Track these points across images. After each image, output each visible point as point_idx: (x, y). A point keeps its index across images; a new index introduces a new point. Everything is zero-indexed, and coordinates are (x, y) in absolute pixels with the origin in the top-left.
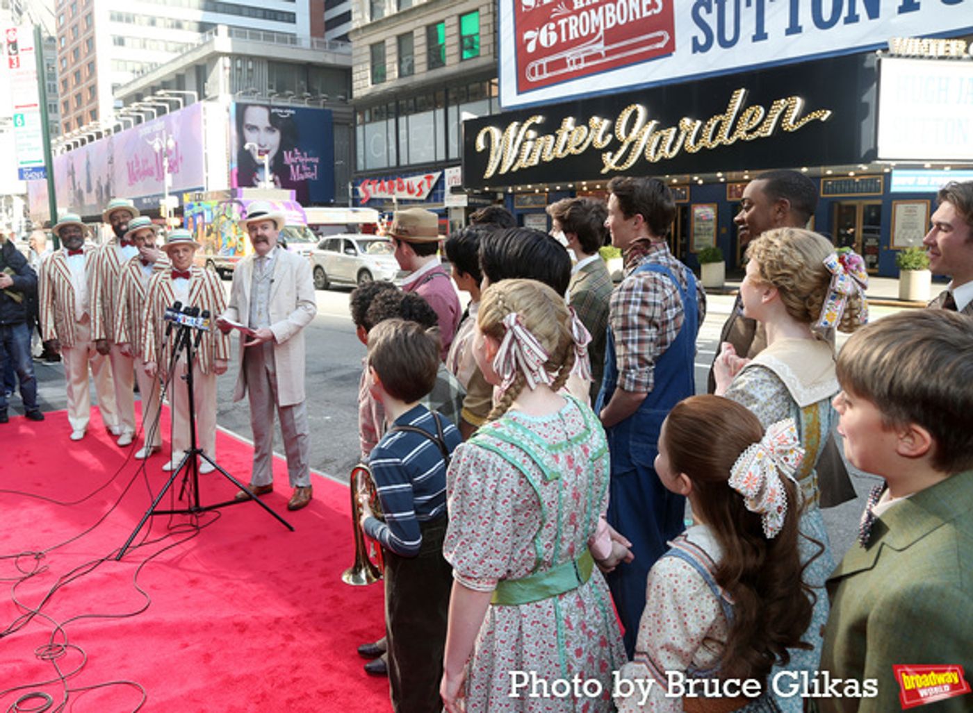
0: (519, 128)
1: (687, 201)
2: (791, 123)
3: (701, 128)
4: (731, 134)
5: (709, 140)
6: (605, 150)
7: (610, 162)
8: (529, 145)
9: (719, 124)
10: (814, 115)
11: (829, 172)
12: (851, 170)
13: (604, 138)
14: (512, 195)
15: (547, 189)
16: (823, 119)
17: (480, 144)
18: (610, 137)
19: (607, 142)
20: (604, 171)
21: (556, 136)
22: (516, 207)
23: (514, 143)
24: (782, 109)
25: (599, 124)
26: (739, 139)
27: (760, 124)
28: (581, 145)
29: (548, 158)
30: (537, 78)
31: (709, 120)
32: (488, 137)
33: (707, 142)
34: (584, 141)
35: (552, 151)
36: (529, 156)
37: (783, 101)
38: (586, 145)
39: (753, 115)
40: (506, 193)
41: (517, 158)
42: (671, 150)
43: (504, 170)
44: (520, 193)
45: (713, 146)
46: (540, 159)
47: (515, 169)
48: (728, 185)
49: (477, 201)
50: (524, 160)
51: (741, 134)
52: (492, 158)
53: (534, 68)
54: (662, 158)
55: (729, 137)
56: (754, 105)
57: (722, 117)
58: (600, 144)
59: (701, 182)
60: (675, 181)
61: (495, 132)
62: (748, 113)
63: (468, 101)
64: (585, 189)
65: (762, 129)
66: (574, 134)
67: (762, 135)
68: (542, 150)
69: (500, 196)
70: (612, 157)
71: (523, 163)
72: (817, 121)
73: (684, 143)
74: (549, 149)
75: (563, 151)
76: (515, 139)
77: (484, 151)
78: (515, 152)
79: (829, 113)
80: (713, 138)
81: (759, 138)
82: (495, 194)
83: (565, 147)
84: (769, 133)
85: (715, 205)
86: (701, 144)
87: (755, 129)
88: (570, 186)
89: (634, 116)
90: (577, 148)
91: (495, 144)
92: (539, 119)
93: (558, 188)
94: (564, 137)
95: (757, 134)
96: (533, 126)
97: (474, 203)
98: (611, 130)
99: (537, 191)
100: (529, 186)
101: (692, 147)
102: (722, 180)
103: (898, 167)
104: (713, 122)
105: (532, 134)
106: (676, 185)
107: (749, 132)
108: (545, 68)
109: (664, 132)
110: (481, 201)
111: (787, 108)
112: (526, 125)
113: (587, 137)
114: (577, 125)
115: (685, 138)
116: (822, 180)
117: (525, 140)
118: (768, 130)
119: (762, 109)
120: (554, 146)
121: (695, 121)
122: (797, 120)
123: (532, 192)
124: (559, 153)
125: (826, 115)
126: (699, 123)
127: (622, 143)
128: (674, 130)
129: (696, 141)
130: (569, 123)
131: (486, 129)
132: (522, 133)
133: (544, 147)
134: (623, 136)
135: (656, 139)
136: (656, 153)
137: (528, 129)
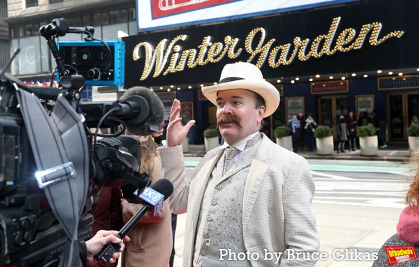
0: (168, 44)
2: (375, 40)
4: (332, 48)
5: (316, 52)
6: (237, 60)
8: (176, 56)
9: (323, 41)
10: (392, 34)
13: (235, 51)
16: (399, 36)
17: (136, 55)
18: (241, 49)
19: (238, 54)
21: (198, 50)
23: (164, 54)
24: (369, 30)
25: (231, 41)
26: (338, 51)
27: (353, 41)
28: (218, 56)
29: (191, 65)
32: (143, 50)
33: (314, 53)
34: (221, 53)
35: (195, 60)
36: (177, 64)
37: (369, 25)
38: (223, 55)
39: (347, 34)
41: (167, 65)
42: (288, 59)
43: (157, 74)
45: (320, 57)
46: (186, 66)
47: (165, 73)
50: (173, 67)
51: (339, 47)
52: (147, 65)
54: (281, 65)
55: (331, 50)
56: (347, 28)
57: (324, 36)
58: (233, 55)
61: (148, 46)
62: (344, 33)
65: (355, 44)
66: (213, 48)
67: (356, 48)
68: (187, 60)
71: (172, 69)
72: (395, 38)
73: (297, 54)
76: (165, 52)
77: (139, 60)
78: (165, 61)
79: (403, 32)
80: (319, 51)
81: (353, 50)
83: (206, 57)
84: (360, 47)
86: (310, 55)
87: (350, 44)
89: (259, 34)
90: (215, 58)
91: (149, 55)
92: (184, 37)
94: (204, 50)
95: (351, 47)
96: (179, 42)
98: (241, 44)
101: (303, 57)
104: (318, 39)
105: (178, 48)
107: (344, 46)
109: (282, 47)
111: (372, 30)
112: (174, 42)
113: (223, 50)
114: (213, 41)
115: (298, 51)
117: (173, 52)
118: (358, 44)
119: (354, 31)
120: (197, 57)
121: (305, 39)
122: (380, 37)
124: (201, 62)
125: (401, 34)
126: (307, 40)
127: (250, 55)
128: (289, 45)
130: (208, 40)
131: (140, 44)
132: (170, 47)
133: (188, 58)
134: (250, 49)
135: (275, 51)
136: (276, 61)
137: (175, 45)
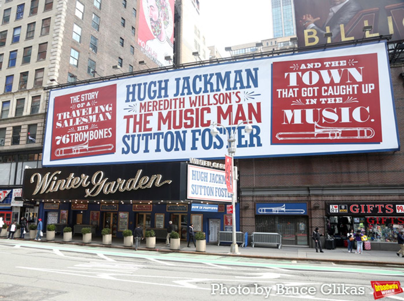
0: (51, 175)
1: (117, 210)
2: (158, 184)
3: (125, 183)
4: (136, 186)
5: (128, 188)
6: (87, 188)
7: (88, 192)
8: (54, 183)
9: (132, 182)
10: (166, 182)
11: (170, 203)
12: (177, 202)
13: (86, 183)
14: (44, 203)
15: (60, 202)
16: (169, 183)
17: (32, 180)
18: (89, 182)
19: (88, 185)
20: (86, 196)
21: (66, 180)
22: (45, 208)
23: (48, 181)
24: (155, 178)
25: (85, 177)
26: (139, 188)
27: (147, 183)
28: (77, 185)
29: (62, 188)
30: (59, 155)
31: (128, 180)
32: (36, 178)
34: (78, 183)
35: (64, 186)
36: (54, 187)
37: (155, 176)
38: (79, 185)
39: (145, 180)
40: (41, 202)
41: (48, 188)
42: (113, 190)
43: (42, 192)
44: (48, 202)
45: (130, 190)
46: (59, 189)
47: (47, 192)
48: (133, 205)
49: (27, 204)
50: (52, 189)
51: (140, 186)
52: (38, 187)
53: (58, 151)
54: (110, 193)
56: (145, 176)
57: (133, 179)
58: (84, 185)
59: (123, 203)
60: (113, 202)
61: (40, 176)
62: (143, 179)
63: (28, 161)
64: (76, 203)
65: (148, 185)
66: (75, 180)
67: (148, 187)
68: (60, 185)
69: (38, 203)
70: (89, 191)
71: (51, 189)
72: (167, 184)
73: (118, 188)
74: (63, 185)
75: (69, 187)
76: (48, 179)
77: (33, 183)
78: (48, 184)
79: (171, 181)
80: (130, 187)
82: (36, 202)
83: (70, 185)
84: (150, 187)
85: (128, 213)
86: (125, 189)
87: (145, 185)
88: (70, 201)
89: (99, 175)
90: (75, 186)
91: (39, 181)
92: (60, 172)
93: (65, 201)
94: (70, 181)
95: (146, 187)
96: (57, 175)
97: (26, 205)
98: (90, 179)
99: (55, 202)
100: (52, 200)
101: (121, 189)
102: (131, 203)
103: (193, 203)
104: (130, 181)
105: (56, 178)
106: (113, 204)
107: (143, 186)
108: (63, 152)
109: (111, 183)
110: (29, 205)
111: (157, 178)
112: (54, 174)
113: (80, 182)
114: (75, 176)
115: (119, 186)
116: (167, 205)
117: (52, 180)
118: (150, 185)
119: (148, 178)
120: (65, 184)
121: (123, 180)
122: (160, 182)
123: (53, 202)
124: (67, 187)
125: (170, 182)
126: (125, 181)
127: (94, 186)
128: (115, 182)
129: (123, 187)
130: (72, 175)
131: (35, 174)
132: (51, 177)
133: (61, 184)
134: (94, 183)
135: (107, 185)
136: (107, 191)
137: (55, 176)
